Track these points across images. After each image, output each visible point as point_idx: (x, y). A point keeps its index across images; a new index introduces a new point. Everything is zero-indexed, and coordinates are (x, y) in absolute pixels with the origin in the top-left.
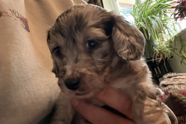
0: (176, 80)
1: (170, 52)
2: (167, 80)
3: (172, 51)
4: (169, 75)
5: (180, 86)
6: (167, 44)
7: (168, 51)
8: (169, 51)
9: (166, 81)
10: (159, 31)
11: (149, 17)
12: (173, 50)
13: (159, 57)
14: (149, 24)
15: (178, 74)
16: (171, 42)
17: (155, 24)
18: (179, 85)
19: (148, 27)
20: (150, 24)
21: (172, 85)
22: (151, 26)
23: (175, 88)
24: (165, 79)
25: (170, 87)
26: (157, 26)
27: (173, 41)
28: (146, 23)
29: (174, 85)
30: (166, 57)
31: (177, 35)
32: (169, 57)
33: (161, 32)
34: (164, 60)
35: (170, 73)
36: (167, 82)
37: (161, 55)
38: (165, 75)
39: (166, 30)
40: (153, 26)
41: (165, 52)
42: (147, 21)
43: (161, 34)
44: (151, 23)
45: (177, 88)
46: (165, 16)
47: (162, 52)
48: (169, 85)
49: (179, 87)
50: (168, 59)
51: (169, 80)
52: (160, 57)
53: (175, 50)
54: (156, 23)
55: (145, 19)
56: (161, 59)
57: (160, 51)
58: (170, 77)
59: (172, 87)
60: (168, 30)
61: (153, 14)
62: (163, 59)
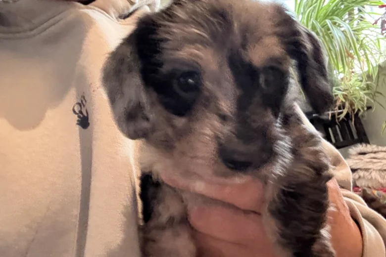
0: (375, 160)
1: (367, 100)
2: (356, 158)
3: (370, 98)
4: (361, 148)
5: (383, 174)
6: (361, 81)
7: (362, 96)
8: (364, 97)
9: (355, 161)
10: (346, 54)
11: (328, 22)
12: (373, 96)
13: (342, 107)
14: (326, 37)
15: (380, 148)
16: (369, 77)
17: (340, 38)
18: (381, 172)
19: (324, 43)
20: (329, 37)
21: (367, 170)
22: (332, 42)
23: (372, 178)
24: (352, 157)
25: (361, 173)
26: (344, 42)
27: (374, 77)
28: (321, 34)
29: (372, 170)
30: (356, 110)
31: (383, 63)
32: (363, 108)
33: (350, 55)
34: (352, 116)
35: (364, 145)
36: (357, 163)
37: (347, 105)
38: (353, 148)
39: (361, 52)
40: (335, 43)
41: (356, 98)
42: (323, 29)
43: (350, 58)
44: (331, 35)
45: (377, 179)
46: (361, 20)
47: (350, 98)
48: (361, 169)
49: (380, 176)
50: (360, 114)
51: (362, 160)
52: (344, 108)
53: (376, 94)
54: (342, 36)
55: (318, 26)
56: (345, 112)
57: (346, 95)
58: (364, 154)
59: (366, 174)
60: (364, 50)
61: (337, 15)
62: (350, 113)
